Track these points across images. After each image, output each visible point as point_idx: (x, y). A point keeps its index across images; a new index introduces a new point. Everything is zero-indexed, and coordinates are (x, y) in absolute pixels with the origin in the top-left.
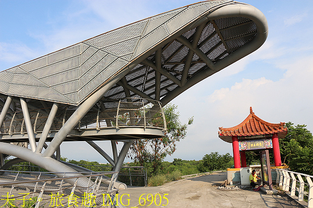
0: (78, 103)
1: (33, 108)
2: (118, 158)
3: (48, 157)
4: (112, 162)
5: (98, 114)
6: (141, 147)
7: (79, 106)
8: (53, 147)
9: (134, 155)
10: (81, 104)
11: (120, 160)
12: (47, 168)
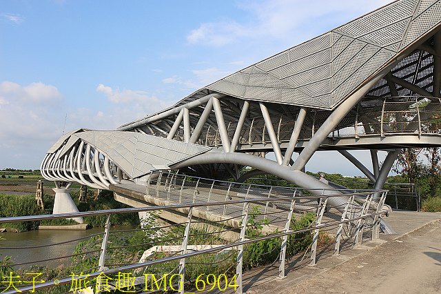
0: (332, 107)
1: (275, 113)
2: (380, 172)
3: (298, 171)
4: (372, 177)
5: (357, 119)
6: (412, 157)
7: (333, 110)
8: (304, 159)
9: (401, 168)
10: (336, 108)
11: (383, 175)
12: (297, 183)
